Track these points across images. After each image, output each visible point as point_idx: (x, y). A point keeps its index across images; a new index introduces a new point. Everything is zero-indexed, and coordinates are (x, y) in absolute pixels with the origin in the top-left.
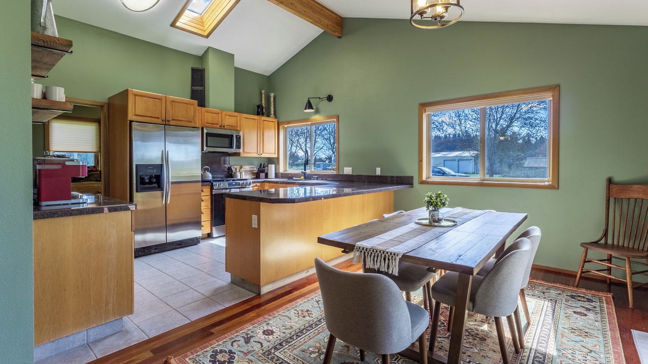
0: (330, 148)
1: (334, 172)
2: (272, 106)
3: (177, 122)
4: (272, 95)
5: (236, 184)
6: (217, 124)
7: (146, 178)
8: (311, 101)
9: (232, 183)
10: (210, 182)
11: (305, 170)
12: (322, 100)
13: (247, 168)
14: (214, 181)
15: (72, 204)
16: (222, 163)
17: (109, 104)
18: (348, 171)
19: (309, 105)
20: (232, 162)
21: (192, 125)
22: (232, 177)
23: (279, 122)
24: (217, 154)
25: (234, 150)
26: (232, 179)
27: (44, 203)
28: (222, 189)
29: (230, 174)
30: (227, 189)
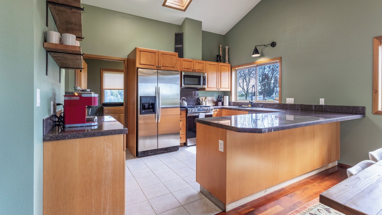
0: (260, 85)
1: (277, 102)
2: (227, 55)
3: (166, 68)
4: (227, 47)
5: (203, 110)
6: (190, 69)
7: (146, 105)
8: (258, 48)
9: (200, 109)
10: (186, 108)
11: (252, 100)
12: (266, 47)
13: (209, 98)
14: (188, 107)
15: (86, 126)
16: (193, 95)
17: (128, 59)
18: (290, 101)
19: (256, 51)
20: (200, 94)
21: (175, 69)
22: (200, 105)
23: (232, 66)
24: (190, 89)
25: (201, 86)
26: (200, 106)
27: (67, 126)
28: (193, 113)
29: (198, 103)
30: (197, 113)
